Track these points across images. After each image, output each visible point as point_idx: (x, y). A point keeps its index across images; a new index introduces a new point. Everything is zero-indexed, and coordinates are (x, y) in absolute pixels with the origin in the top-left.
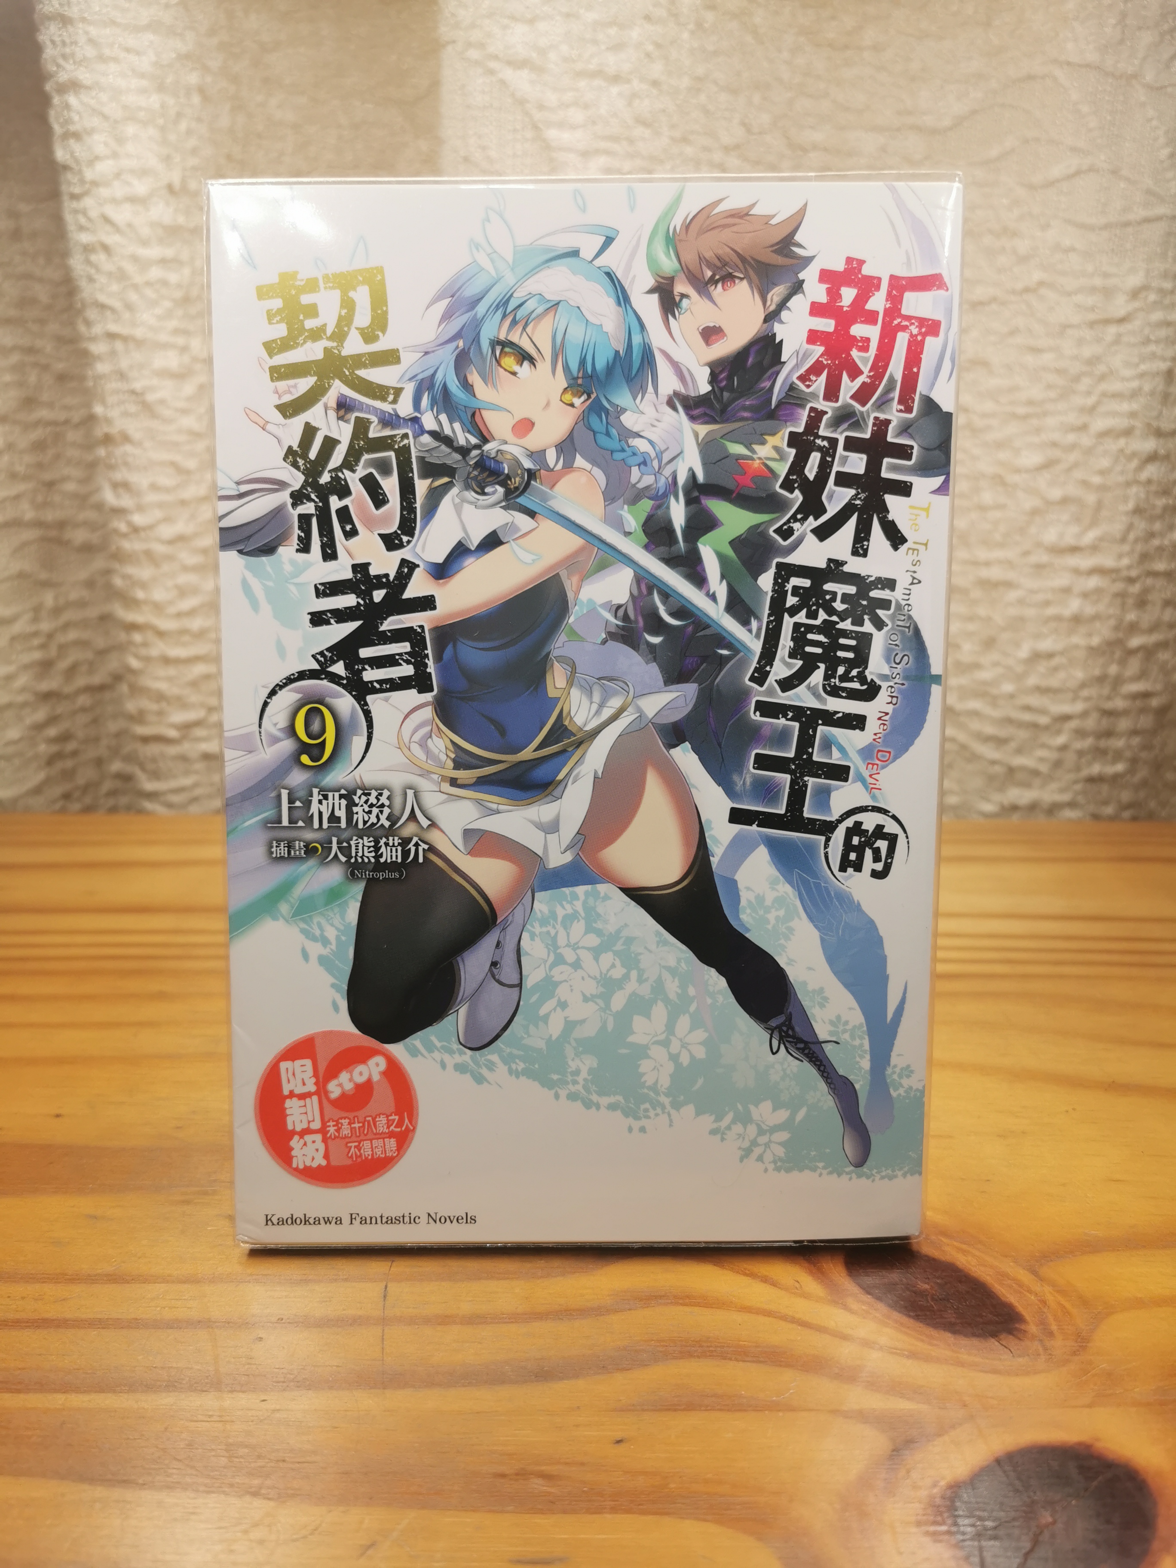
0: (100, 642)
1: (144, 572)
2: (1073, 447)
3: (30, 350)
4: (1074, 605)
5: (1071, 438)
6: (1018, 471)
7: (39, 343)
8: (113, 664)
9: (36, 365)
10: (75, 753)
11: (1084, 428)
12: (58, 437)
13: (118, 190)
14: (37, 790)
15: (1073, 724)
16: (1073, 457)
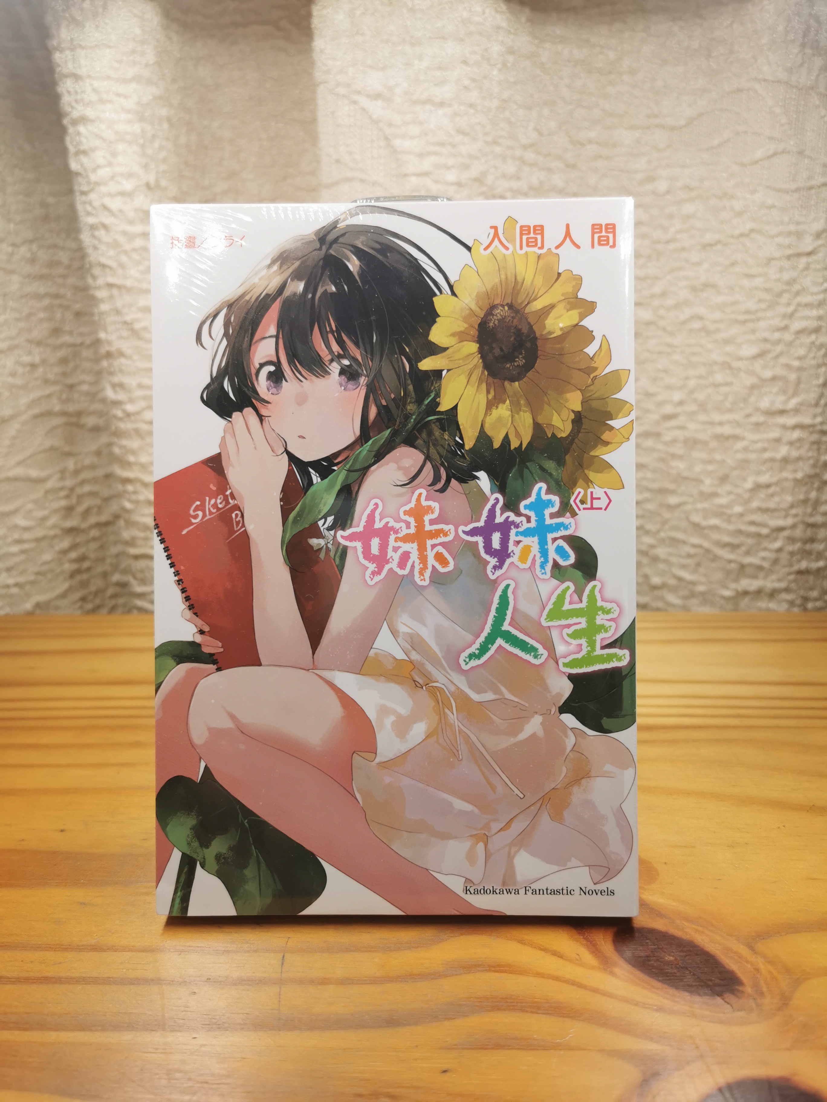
0: (106, 493)
1: (134, 444)
2: (778, 342)
3: (57, 296)
4: (783, 451)
5: (777, 335)
6: (740, 359)
7: (62, 291)
8: (114, 507)
9: (60, 306)
10: (89, 569)
11: (786, 328)
12: (76, 354)
13: (113, 187)
14: (64, 595)
15: (786, 533)
16: (779, 348)
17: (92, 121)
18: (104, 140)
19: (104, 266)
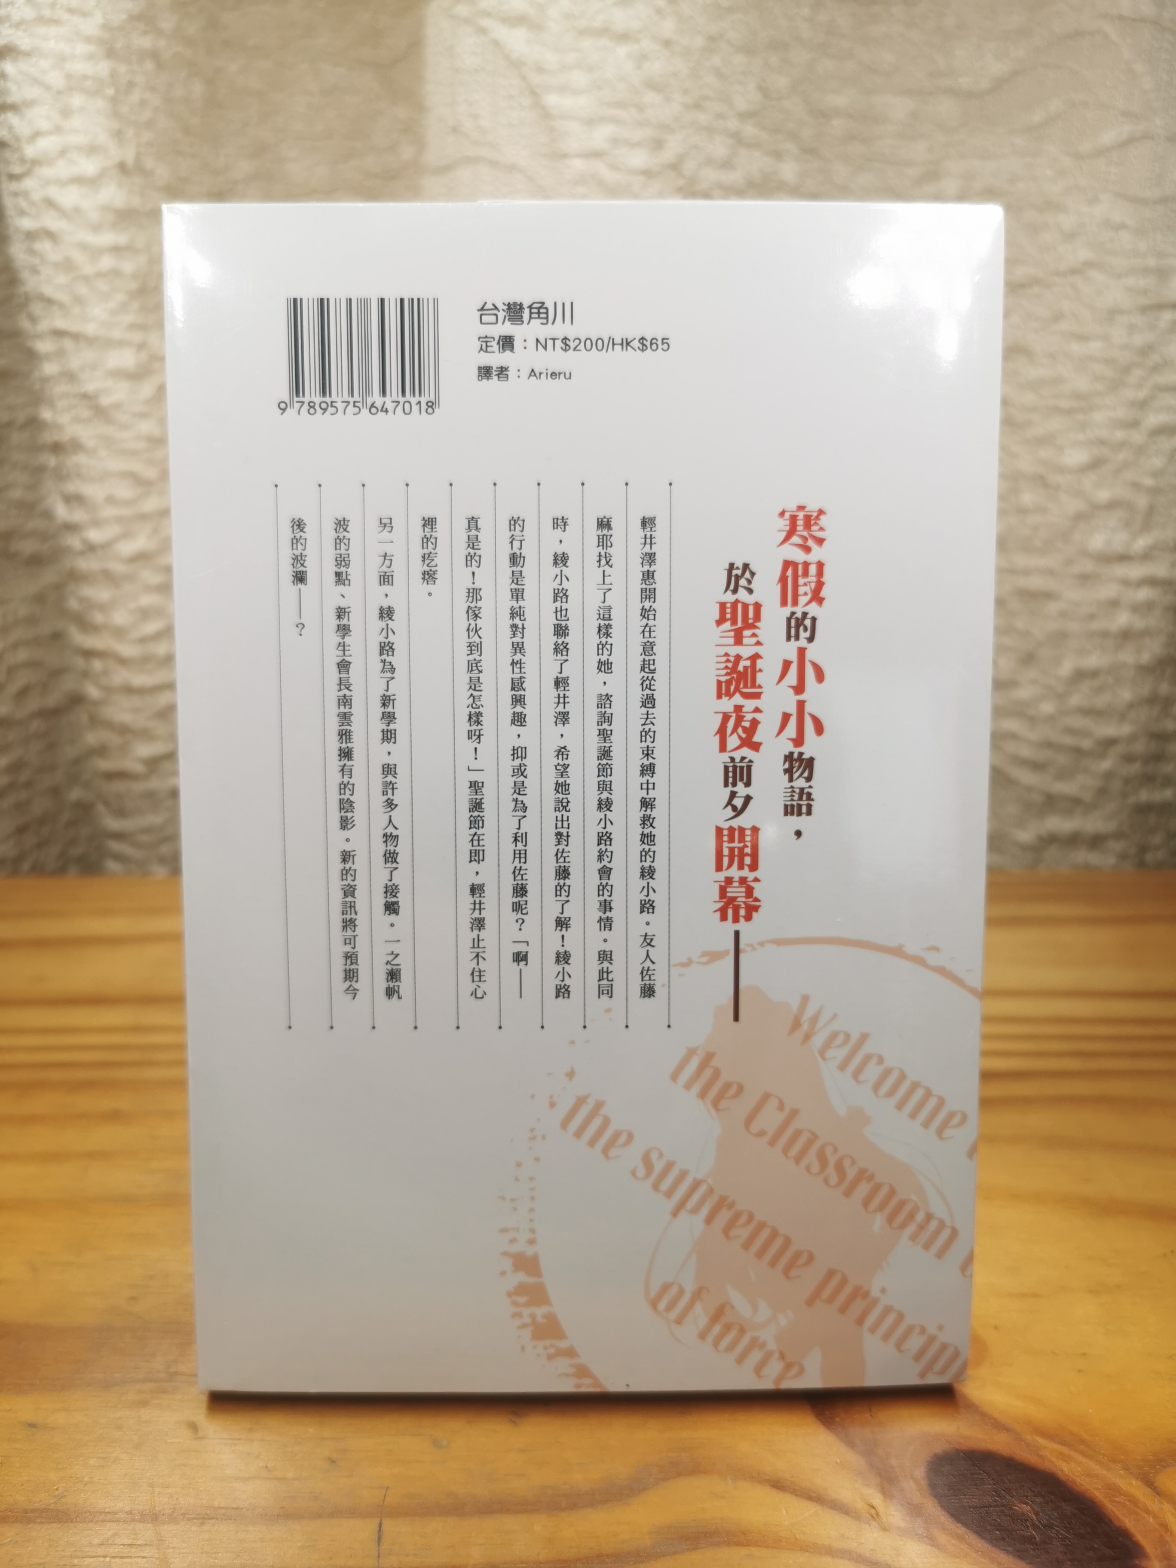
0: (54, 662)
1: (100, 593)
2: (1122, 445)
4: (1122, 619)
5: (1120, 435)
6: (1061, 470)
8: (68, 685)
11: (1134, 424)
13: (63, 169)
15: (1120, 749)
16: (1121, 456)
17: (27, 54)
18: (47, 88)
19: (49, 301)
